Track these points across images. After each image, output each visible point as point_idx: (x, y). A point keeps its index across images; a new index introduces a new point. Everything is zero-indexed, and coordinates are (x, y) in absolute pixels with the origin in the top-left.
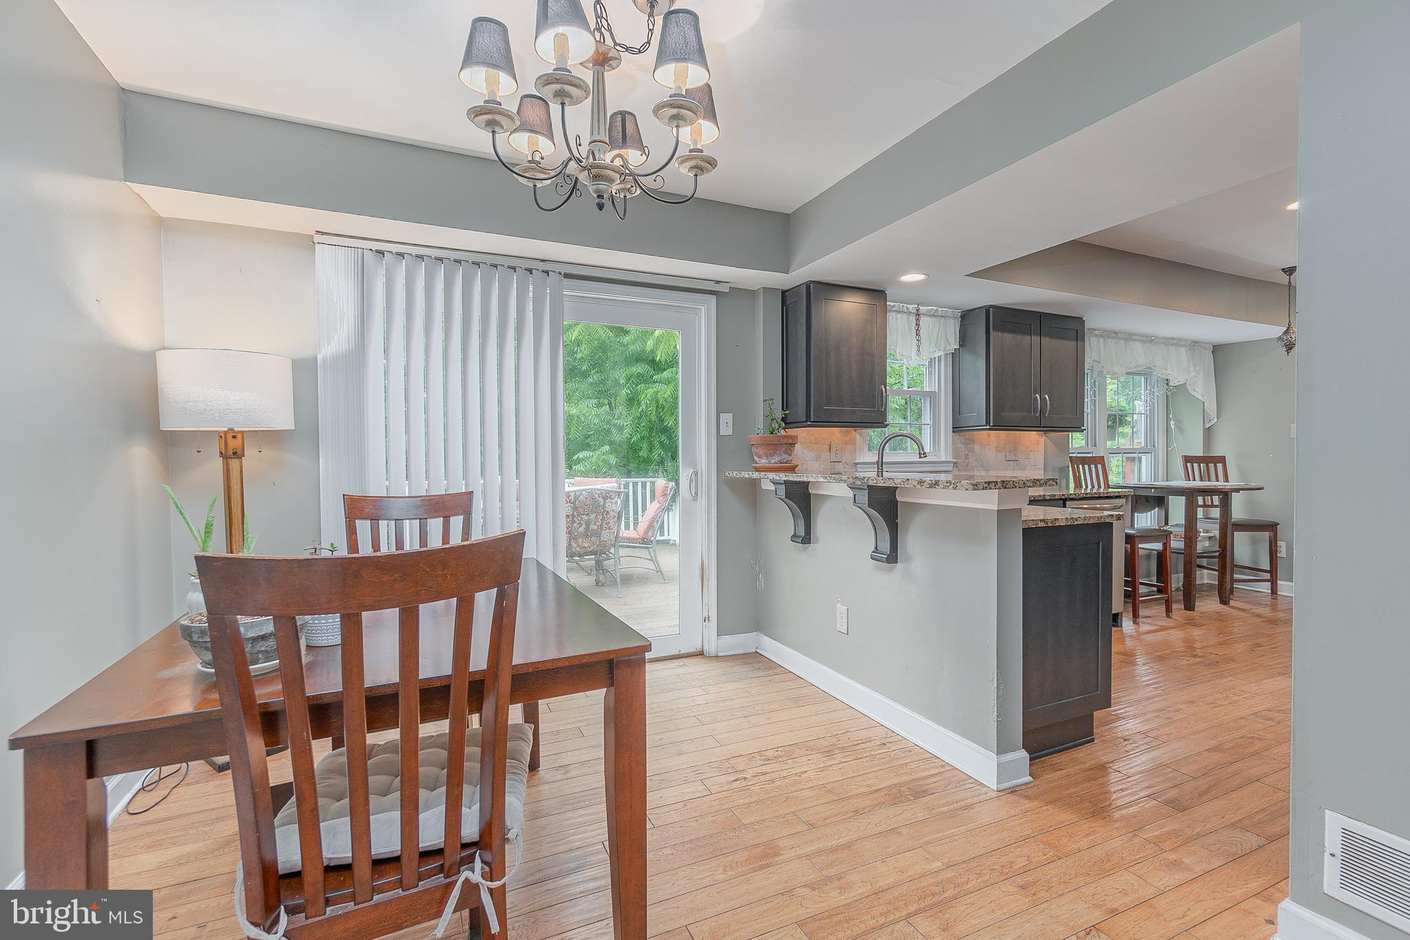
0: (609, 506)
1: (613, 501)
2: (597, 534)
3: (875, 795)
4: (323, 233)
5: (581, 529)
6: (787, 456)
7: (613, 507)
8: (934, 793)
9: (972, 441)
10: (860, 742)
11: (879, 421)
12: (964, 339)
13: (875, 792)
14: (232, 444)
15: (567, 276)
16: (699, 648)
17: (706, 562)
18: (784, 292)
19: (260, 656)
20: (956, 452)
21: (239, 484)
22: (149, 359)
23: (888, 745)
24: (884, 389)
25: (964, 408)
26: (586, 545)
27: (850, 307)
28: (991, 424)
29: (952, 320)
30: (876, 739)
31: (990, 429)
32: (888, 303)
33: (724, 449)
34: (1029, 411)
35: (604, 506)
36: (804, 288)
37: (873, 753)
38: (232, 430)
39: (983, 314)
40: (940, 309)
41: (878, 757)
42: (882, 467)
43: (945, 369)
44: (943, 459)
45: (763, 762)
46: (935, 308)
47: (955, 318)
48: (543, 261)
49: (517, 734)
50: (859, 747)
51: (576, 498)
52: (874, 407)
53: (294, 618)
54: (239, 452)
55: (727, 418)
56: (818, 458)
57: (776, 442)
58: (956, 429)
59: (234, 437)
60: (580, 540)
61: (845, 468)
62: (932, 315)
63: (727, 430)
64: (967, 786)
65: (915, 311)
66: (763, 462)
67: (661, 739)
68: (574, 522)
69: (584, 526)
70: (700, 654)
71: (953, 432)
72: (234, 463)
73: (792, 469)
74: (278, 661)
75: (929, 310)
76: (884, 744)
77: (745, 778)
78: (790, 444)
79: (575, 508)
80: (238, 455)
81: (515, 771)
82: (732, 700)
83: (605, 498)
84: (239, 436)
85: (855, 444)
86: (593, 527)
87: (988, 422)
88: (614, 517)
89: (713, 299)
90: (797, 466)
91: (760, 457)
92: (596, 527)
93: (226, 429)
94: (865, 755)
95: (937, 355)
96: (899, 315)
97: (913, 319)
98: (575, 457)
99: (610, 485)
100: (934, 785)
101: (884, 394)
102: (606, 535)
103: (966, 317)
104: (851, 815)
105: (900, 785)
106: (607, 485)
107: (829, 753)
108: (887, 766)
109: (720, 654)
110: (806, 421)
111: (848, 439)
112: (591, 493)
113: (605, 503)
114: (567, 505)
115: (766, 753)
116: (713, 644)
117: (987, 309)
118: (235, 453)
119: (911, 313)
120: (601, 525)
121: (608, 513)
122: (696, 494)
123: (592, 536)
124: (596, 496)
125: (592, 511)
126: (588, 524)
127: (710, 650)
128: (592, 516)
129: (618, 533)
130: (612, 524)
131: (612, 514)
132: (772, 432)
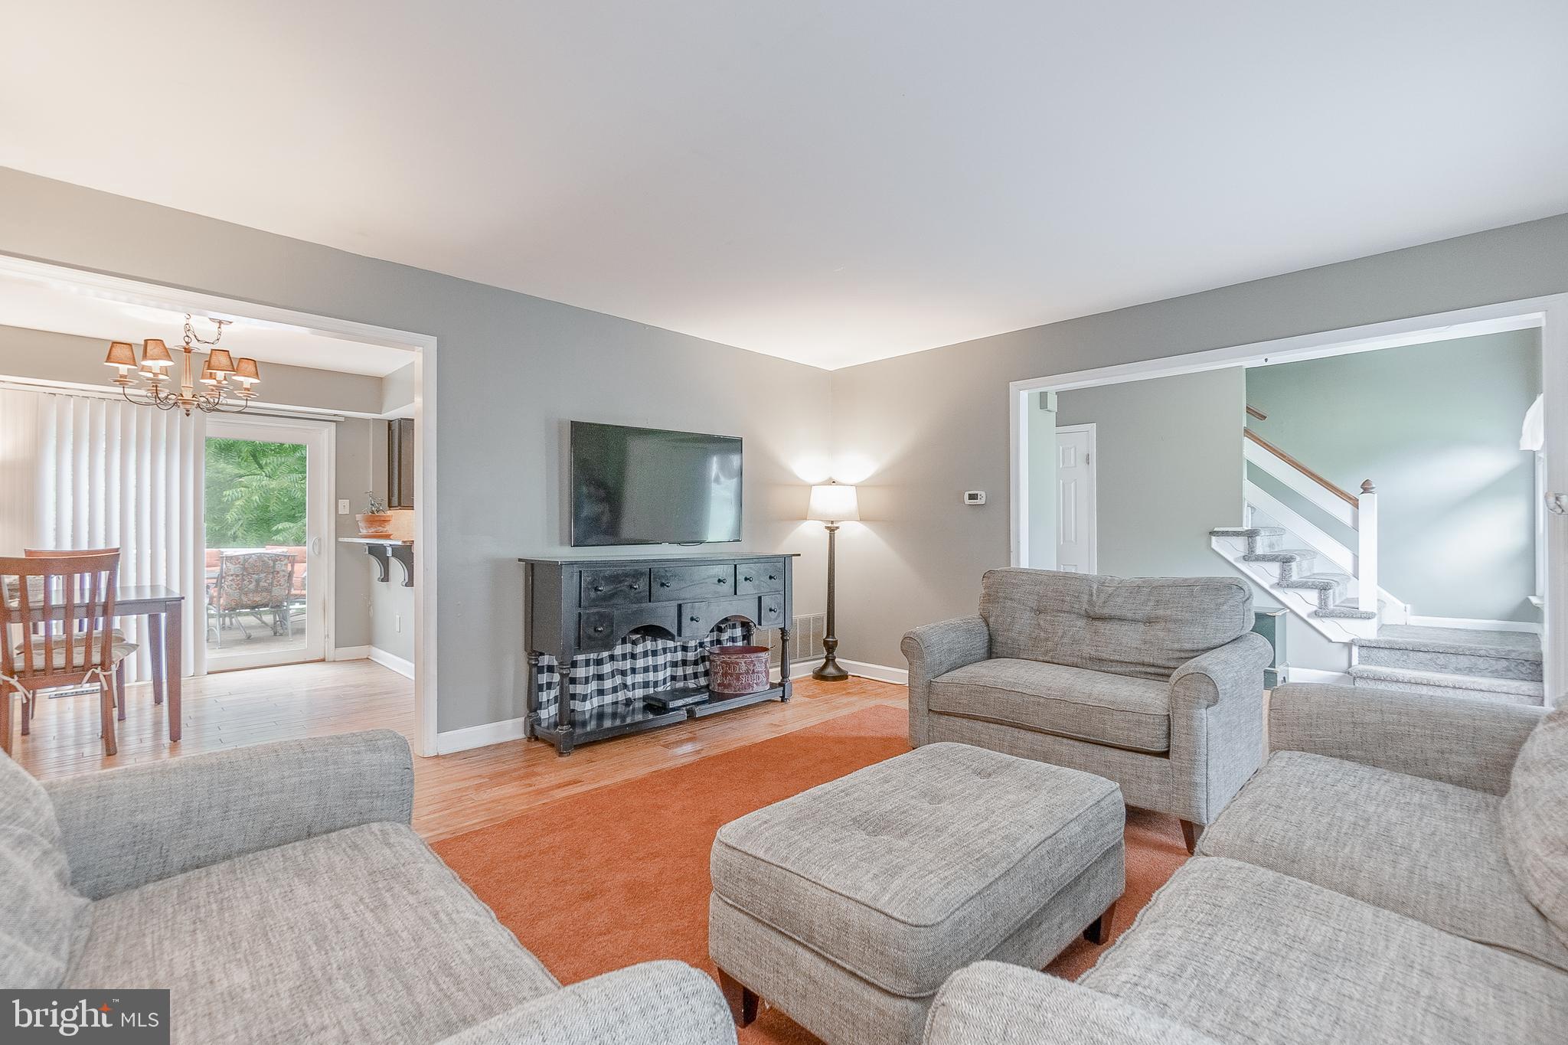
0: (278, 567)
1: (283, 563)
2: (268, 590)
5: (252, 586)
6: (380, 528)
7: (283, 568)
16: (322, 655)
17: (326, 598)
18: (391, 422)
33: (341, 526)
35: (274, 567)
51: (245, 561)
55: (343, 502)
57: (372, 519)
63: (342, 511)
66: (364, 532)
68: (244, 580)
69: (254, 583)
70: (323, 660)
73: (381, 536)
78: (384, 521)
79: (245, 569)
83: (275, 561)
86: (262, 584)
88: (284, 576)
89: (333, 424)
90: (384, 534)
91: (362, 528)
92: (266, 584)
98: (274, 528)
99: (281, 551)
102: (277, 591)
106: (277, 551)
109: (337, 659)
112: (261, 557)
113: (274, 564)
114: (237, 566)
116: (331, 652)
120: (272, 583)
121: (278, 572)
122: (319, 553)
123: (262, 591)
124: (266, 559)
125: (262, 571)
126: (258, 581)
127: (330, 656)
128: (262, 575)
129: (289, 590)
130: (282, 581)
131: (282, 573)
132: (373, 512)
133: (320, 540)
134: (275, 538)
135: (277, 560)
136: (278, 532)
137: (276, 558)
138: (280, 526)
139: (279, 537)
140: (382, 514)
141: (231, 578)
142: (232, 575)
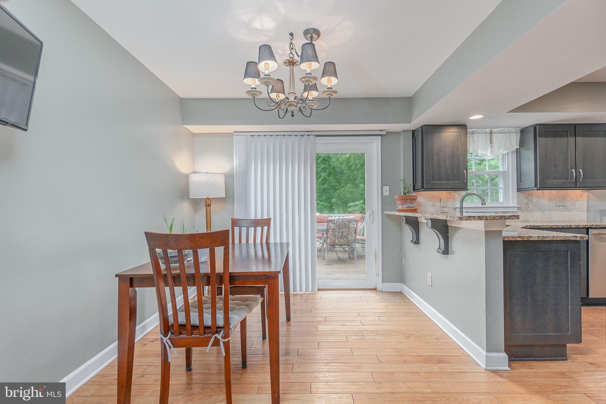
0: (351, 225)
1: (353, 224)
2: (347, 237)
3: (418, 357)
4: (236, 132)
5: (340, 235)
6: (411, 205)
7: (353, 226)
8: (449, 363)
9: (532, 195)
10: (427, 335)
11: (464, 187)
12: (522, 143)
13: (420, 356)
14: (208, 202)
15: (317, 136)
16: (375, 287)
17: (377, 250)
18: (413, 131)
19: (173, 262)
20: (519, 202)
21: (210, 215)
22: (187, 176)
23: (440, 339)
24: (465, 172)
25: (523, 178)
26: (342, 241)
27: (450, 134)
28: (538, 187)
29: (514, 134)
30: (435, 336)
31: (537, 190)
32: (468, 130)
33: (385, 203)
34: (567, 178)
35: (349, 225)
36: (420, 129)
37: (429, 341)
38: (208, 198)
39: (532, 130)
40: (506, 129)
41: (431, 343)
42: (462, 209)
43: (512, 160)
44: (511, 205)
45: (376, 335)
46: (503, 129)
47: (516, 133)
48: (308, 131)
49: (254, 300)
50: (424, 337)
51: (337, 222)
52: (459, 180)
53: (167, 250)
54: (210, 205)
55: (386, 188)
56: (434, 205)
57: (405, 198)
58: (519, 190)
59: (208, 200)
60: (339, 239)
61: (449, 210)
62: (501, 133)
63: (386, 193)
64: (469, 364)
65: (490, 132)
66: (400, 207)
67: (340, 319)
68: (337, 232)
69: (341, 233)
70: (375, 289)
71: (518, 191)
72: (208, 208)
73: (415, 211)
74: (179, 264)
75: (499, 131)
76: (438, 338)
77: (364, 339)
78: (414, 199)
79: (337, 226)
80: (209, 205)
81: (244, 309)
82: (378, 309)
83: (349, 222)
84: (210, 199)
85: (455, 198)
86: (344, 234)
87: (536, 186)
88: (353, 230)
89: (380, 138)
90: (418, 209)
91: (399, 205)
92: (346, 234)
93: (206, 197)
94: (425, 341)
95: (504, 152)
96: (480, 135)
97: (488, 136)
98: (349, 205)
99: (351, 217)
100: (452, 360)
101: (465, 175)
102: (350, 238)
103: (523, 131)
104: (401, 362)
105: (434, 356)
106: (350, 217)
107: (408, 337)
108: (433, 348)
109: (383, 291)
110: (422, 189)
111: (450, 196)
112: (343, 220)
113: (349, 224)
114: (333, 225)
115: (380, 332)
116: (380, 286)
117: (535, 127)
118: (208, 205)
119: (487, 133)
120: (348, 234)
121: (351, 228)
122: (373, 221)
123: (344, 238)
124: (345, 221)
125: (344, 228)
126: (342, 232)
127: (379, 288)
128: (344, 230)
129: (356, 237)
130: (352, 233)
131: (352, 229)
132: (405, 194)
133: (373, 212)
134: (349, 209)
135: (350, 222)
136: (350, 207)
137: (350, 221)
138: (351, 204)
139: (350, 209)
140: (410, 194)
141: (331, 231)
142: (332, 229)
